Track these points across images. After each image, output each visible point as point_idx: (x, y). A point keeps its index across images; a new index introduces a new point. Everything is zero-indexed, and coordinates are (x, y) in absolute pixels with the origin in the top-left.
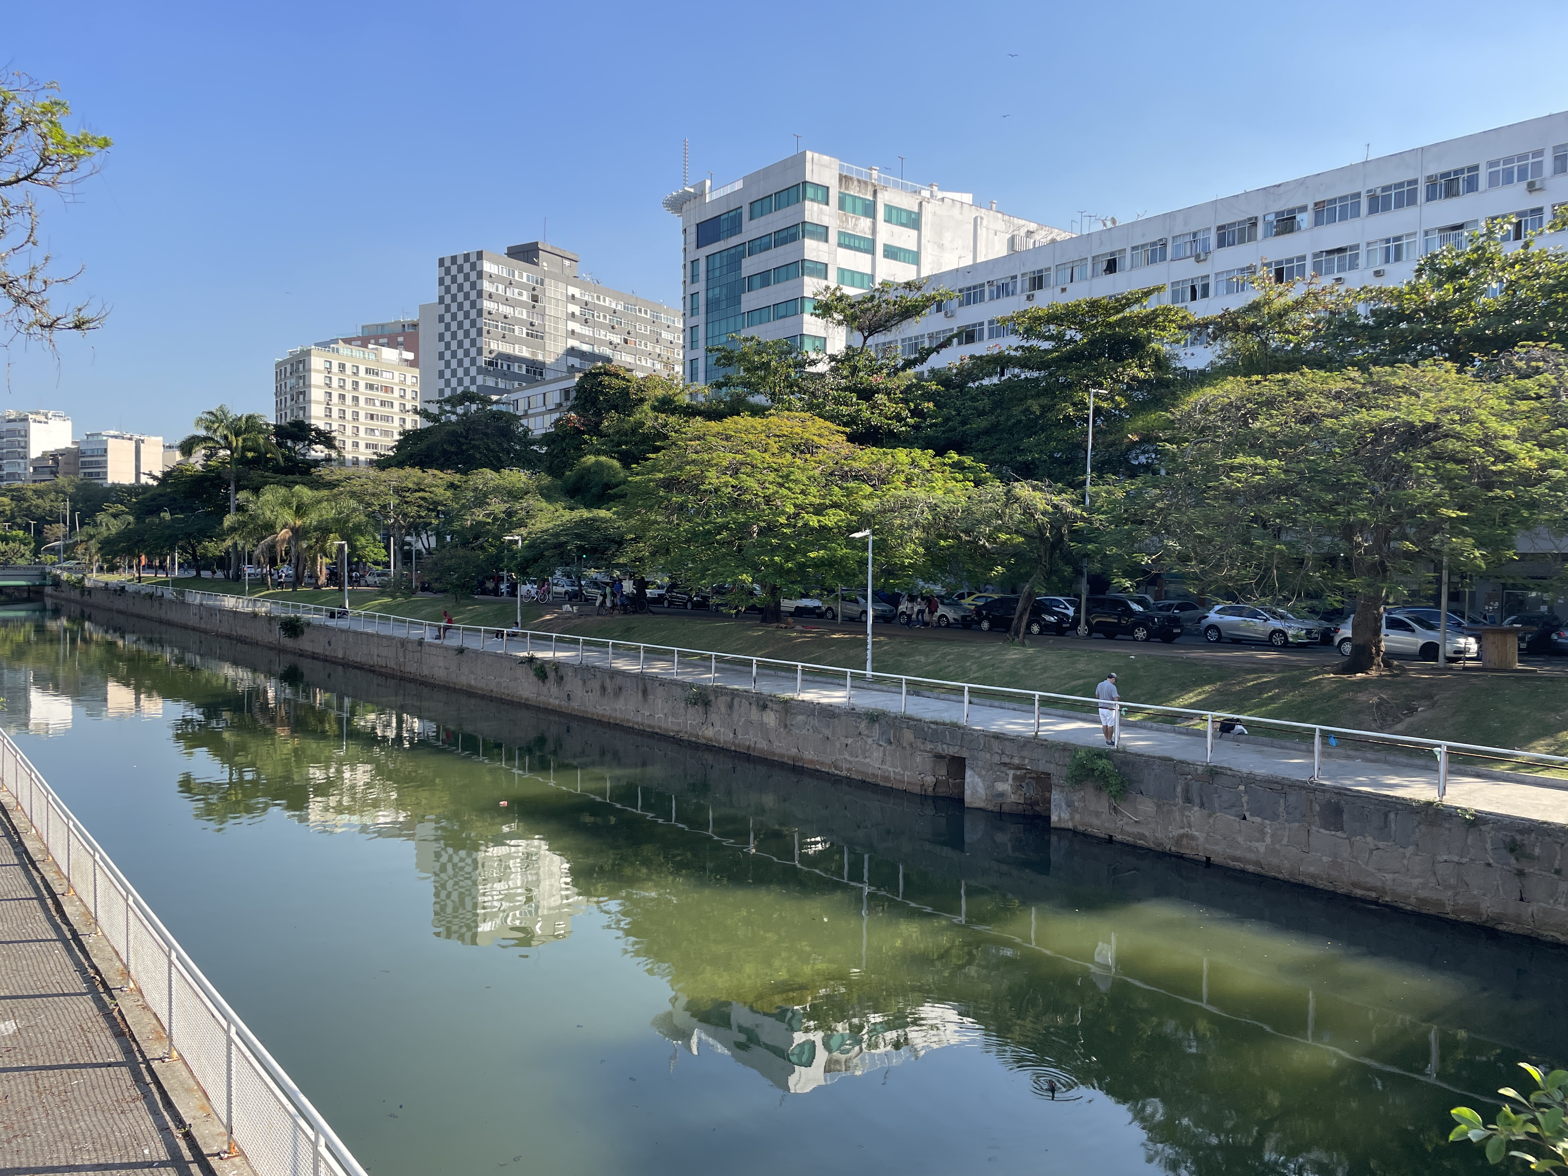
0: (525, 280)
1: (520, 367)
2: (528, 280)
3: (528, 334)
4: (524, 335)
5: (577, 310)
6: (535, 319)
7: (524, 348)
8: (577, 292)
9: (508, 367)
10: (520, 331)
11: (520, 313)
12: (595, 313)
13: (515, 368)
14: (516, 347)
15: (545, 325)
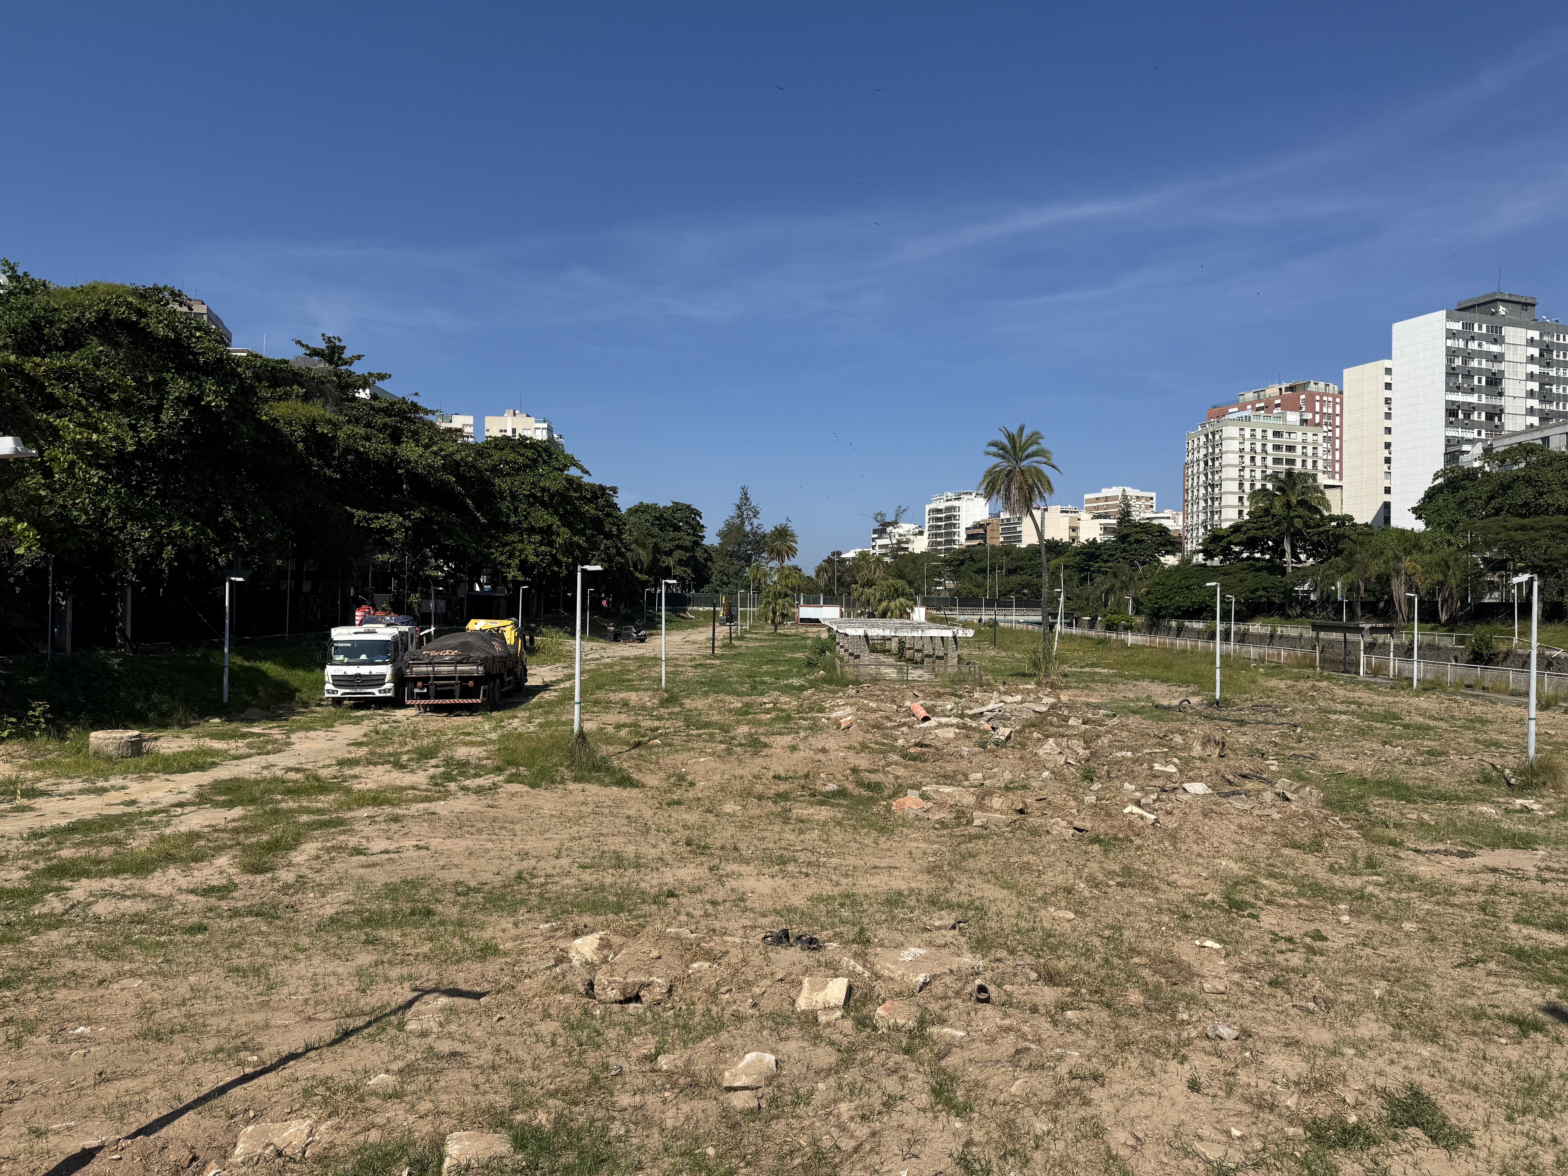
0: (1484, 331)
1: (1479, 414)
2: (1488, 331)
3: (1487, 382)
4: (1484, 383)
5: (1536, 352)
6: (1496, 367)
7: (1484, 396)
8: (1536, 335)
9: (1467, 416)
10: (1480, 381)
11: (1480, 363)
12: (1555, 353)
13: (1475, 416)
14: (1476, 395)
15: (1503, 372)
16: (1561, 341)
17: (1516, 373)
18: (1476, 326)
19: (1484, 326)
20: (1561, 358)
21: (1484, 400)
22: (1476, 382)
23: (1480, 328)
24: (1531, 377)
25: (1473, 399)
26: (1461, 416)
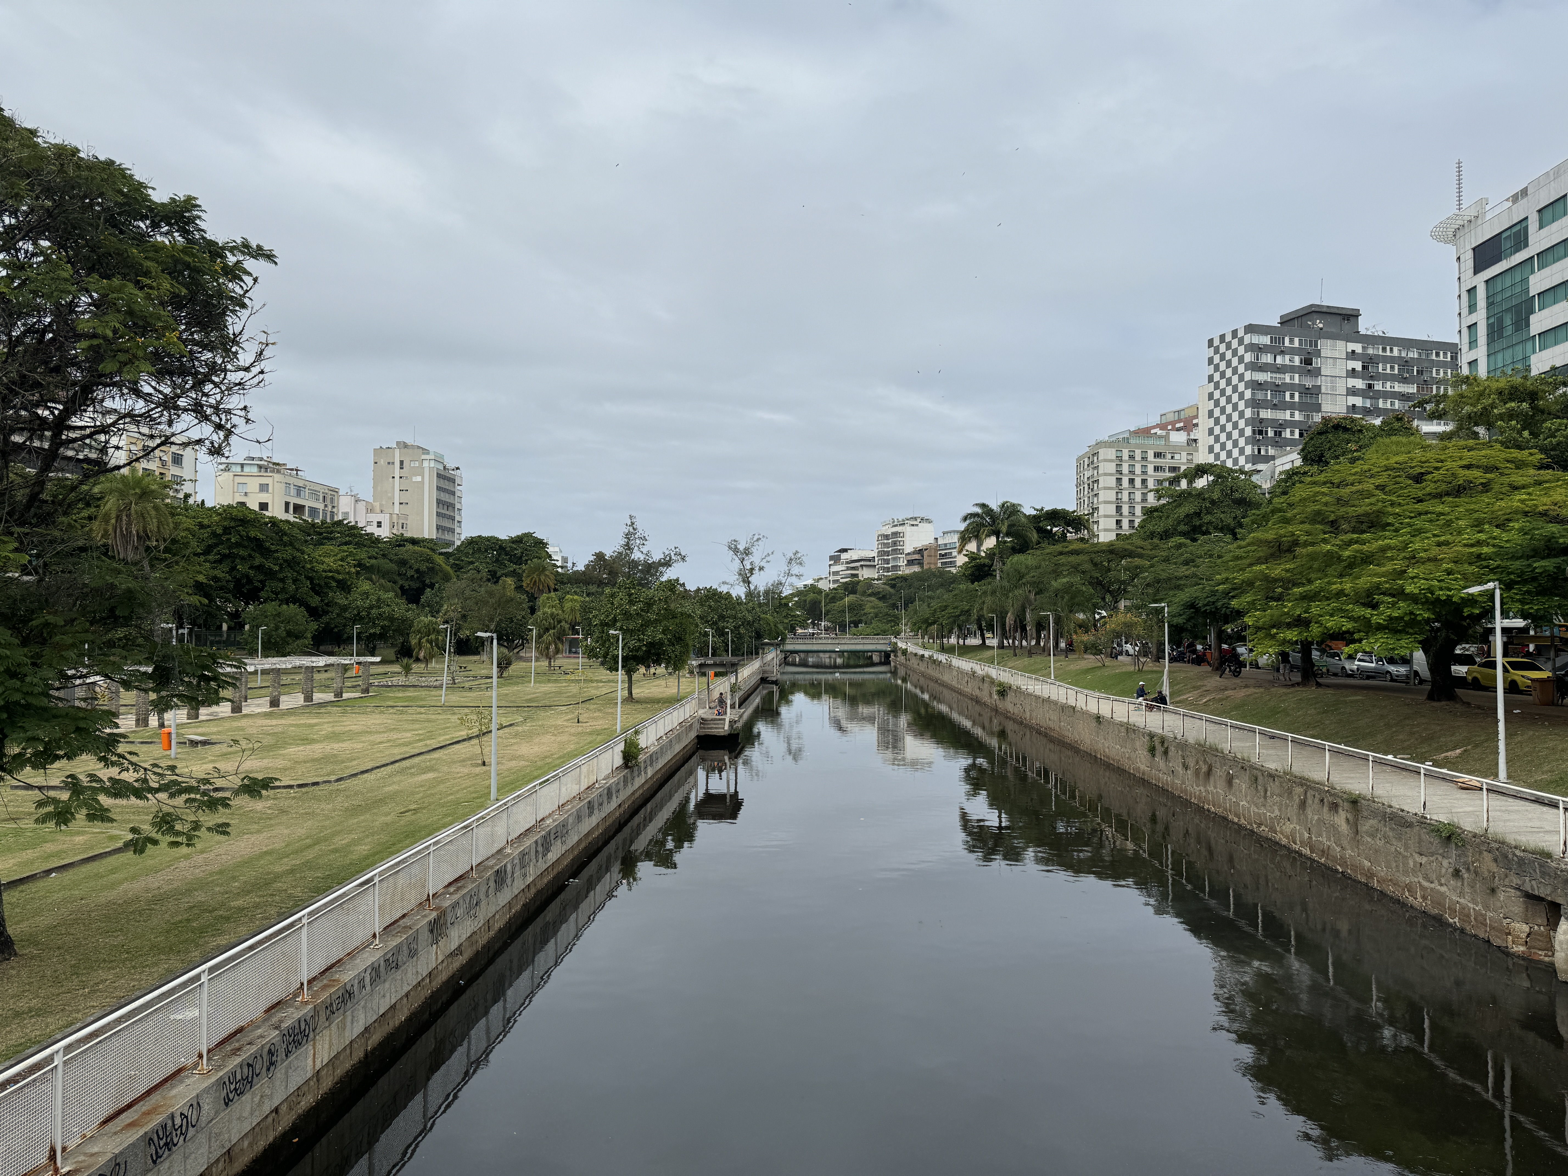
0: (1296, 345)
2: (1300, 344)
3: (1300, 397)
4: (1296, 398)
5: (1358, 366)
6: (1309, 382)
7: (1297, 413)
8: (1358, 348)
9: (1278, 434)
10: (1292, 396)
11: (1292, 378)
12: (1380, 365)
13: (1287, 434)
14: (1288, 412)
15: (1320, 386)
16: (1388, 353)
17: (1334, 388)
18: (1287, 340)
19: (1296, 340)
20: (1388, 371)
21: (1298, 416)
22: (1288, 398)
23: (1291, 341)
24: (1352, 392)
25: (1287, 415)
26: (1271, 434)
